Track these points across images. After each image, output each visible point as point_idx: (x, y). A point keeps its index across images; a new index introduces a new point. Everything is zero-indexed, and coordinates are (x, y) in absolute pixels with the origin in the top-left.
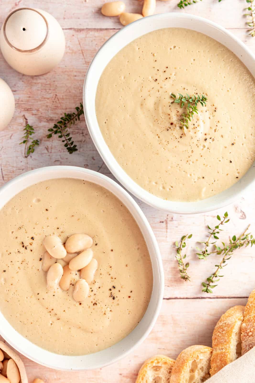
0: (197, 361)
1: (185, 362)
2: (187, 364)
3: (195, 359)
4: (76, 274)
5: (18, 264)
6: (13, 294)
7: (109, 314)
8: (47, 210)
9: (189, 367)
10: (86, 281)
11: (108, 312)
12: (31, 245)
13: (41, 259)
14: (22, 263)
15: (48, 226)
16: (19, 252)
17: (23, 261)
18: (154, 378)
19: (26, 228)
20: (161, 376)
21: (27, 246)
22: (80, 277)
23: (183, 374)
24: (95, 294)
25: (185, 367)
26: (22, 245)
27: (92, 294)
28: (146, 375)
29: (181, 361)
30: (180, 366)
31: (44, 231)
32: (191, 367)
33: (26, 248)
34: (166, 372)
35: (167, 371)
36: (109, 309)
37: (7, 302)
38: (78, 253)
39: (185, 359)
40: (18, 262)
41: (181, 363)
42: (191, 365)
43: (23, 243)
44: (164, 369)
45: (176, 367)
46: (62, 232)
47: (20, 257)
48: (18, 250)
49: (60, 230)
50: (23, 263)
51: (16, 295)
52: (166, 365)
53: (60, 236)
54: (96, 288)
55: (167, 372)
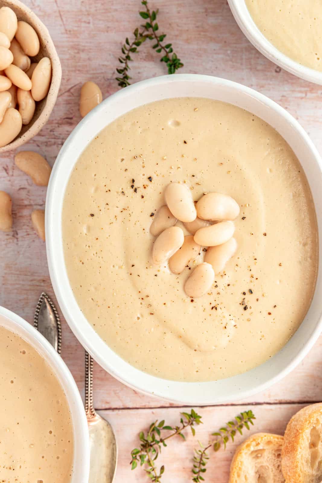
0: (317, 428)
1: (300, 433)
2: (304, 435)
3: (314, 426)
4: (199, 254)
5: (117, 211)
6: (94, 254)
7: (231, 329)
8: (185, 142)
9: (308, 439)
10: (213, 268)
11: (230, 327)
12: (145, 188)
13: (154, 214)
14: (122, 212)
15: (179, 168)
16: (123, 192)
17: (125, 209)
18: (256, 471)
19: (144, 160)
20: (265, 464)
21: (138, 188)
22: (205, 260)
23: (300, 453)
24: (219, 293)
25: (301, 441)
26: (132, 184)
27: (215, 291)
28: (243, 468)
29: (292, 433)
30: (293, 441)
31: (170, 173)
32: (310, 438)
33: (135, 190)
34: (273, 457)
35: (274, 454)
36: (233, 323)
37: (81, 263)
38: (212, 222)
39: (298, 429)
40: (117, 207)
41: (293, 436)
42: (309, 435)
43: (133, 181)
44: (269, 452)
45: (288, 445)
46: (197, 184)
47: (122, 202)
48: (122, 189)
49: (196, 180)
50: (124, 212)
51: (99, 257)
52: (271, 446)
53: (192, 188)
54: (223, 285)
55: (275, 457)
